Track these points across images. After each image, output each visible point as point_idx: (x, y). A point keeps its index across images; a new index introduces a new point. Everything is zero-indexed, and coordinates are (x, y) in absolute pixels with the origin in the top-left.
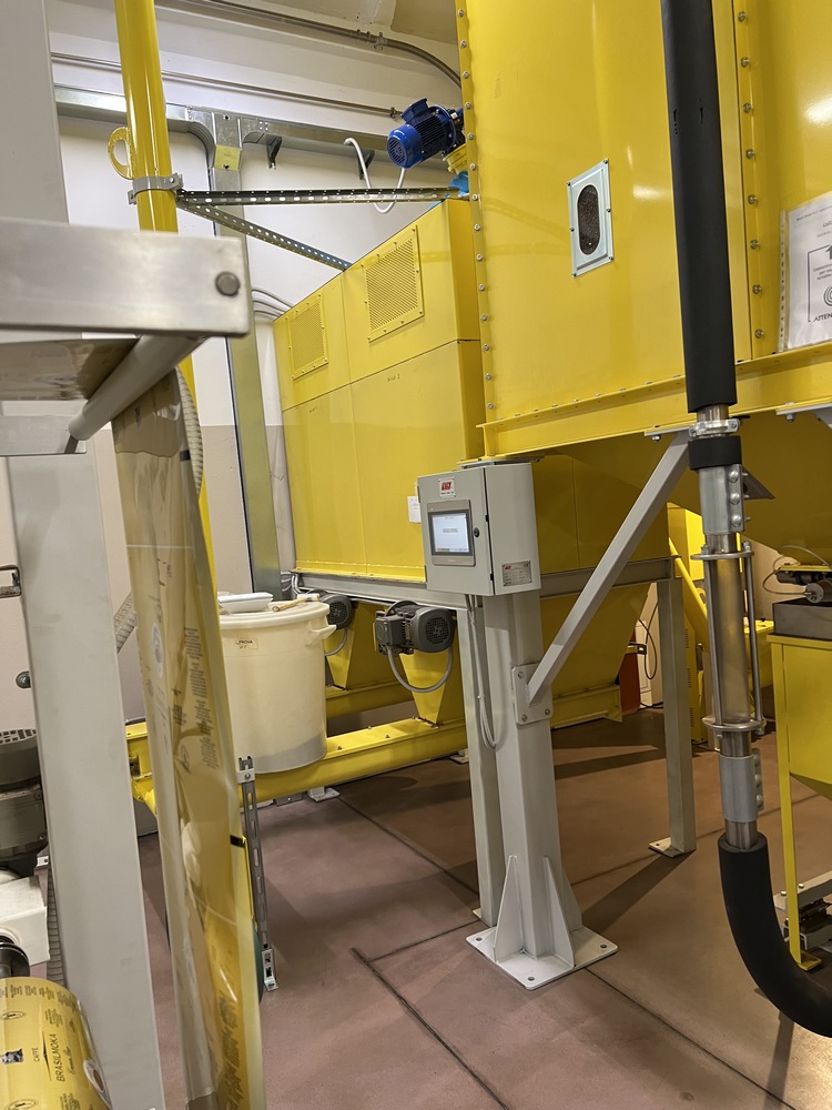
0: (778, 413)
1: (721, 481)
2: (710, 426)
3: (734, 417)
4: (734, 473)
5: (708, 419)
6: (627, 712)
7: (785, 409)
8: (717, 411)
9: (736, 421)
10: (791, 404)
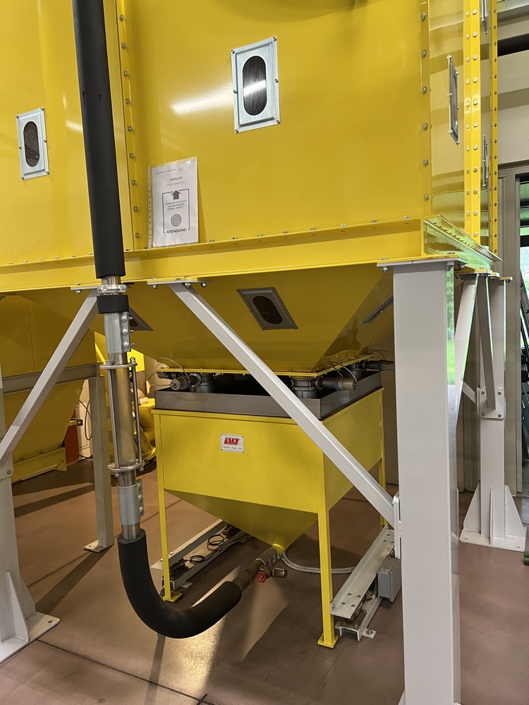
0: (148, 284)
1: (117, 322)
2: (110, 288)
3: (124, 284)
4: (124, 317)
5: (108, 284)
6: (70, 464)
7: (152, 282)
8: (114, 279)
9: (125, 286)
10: (156, 279)
